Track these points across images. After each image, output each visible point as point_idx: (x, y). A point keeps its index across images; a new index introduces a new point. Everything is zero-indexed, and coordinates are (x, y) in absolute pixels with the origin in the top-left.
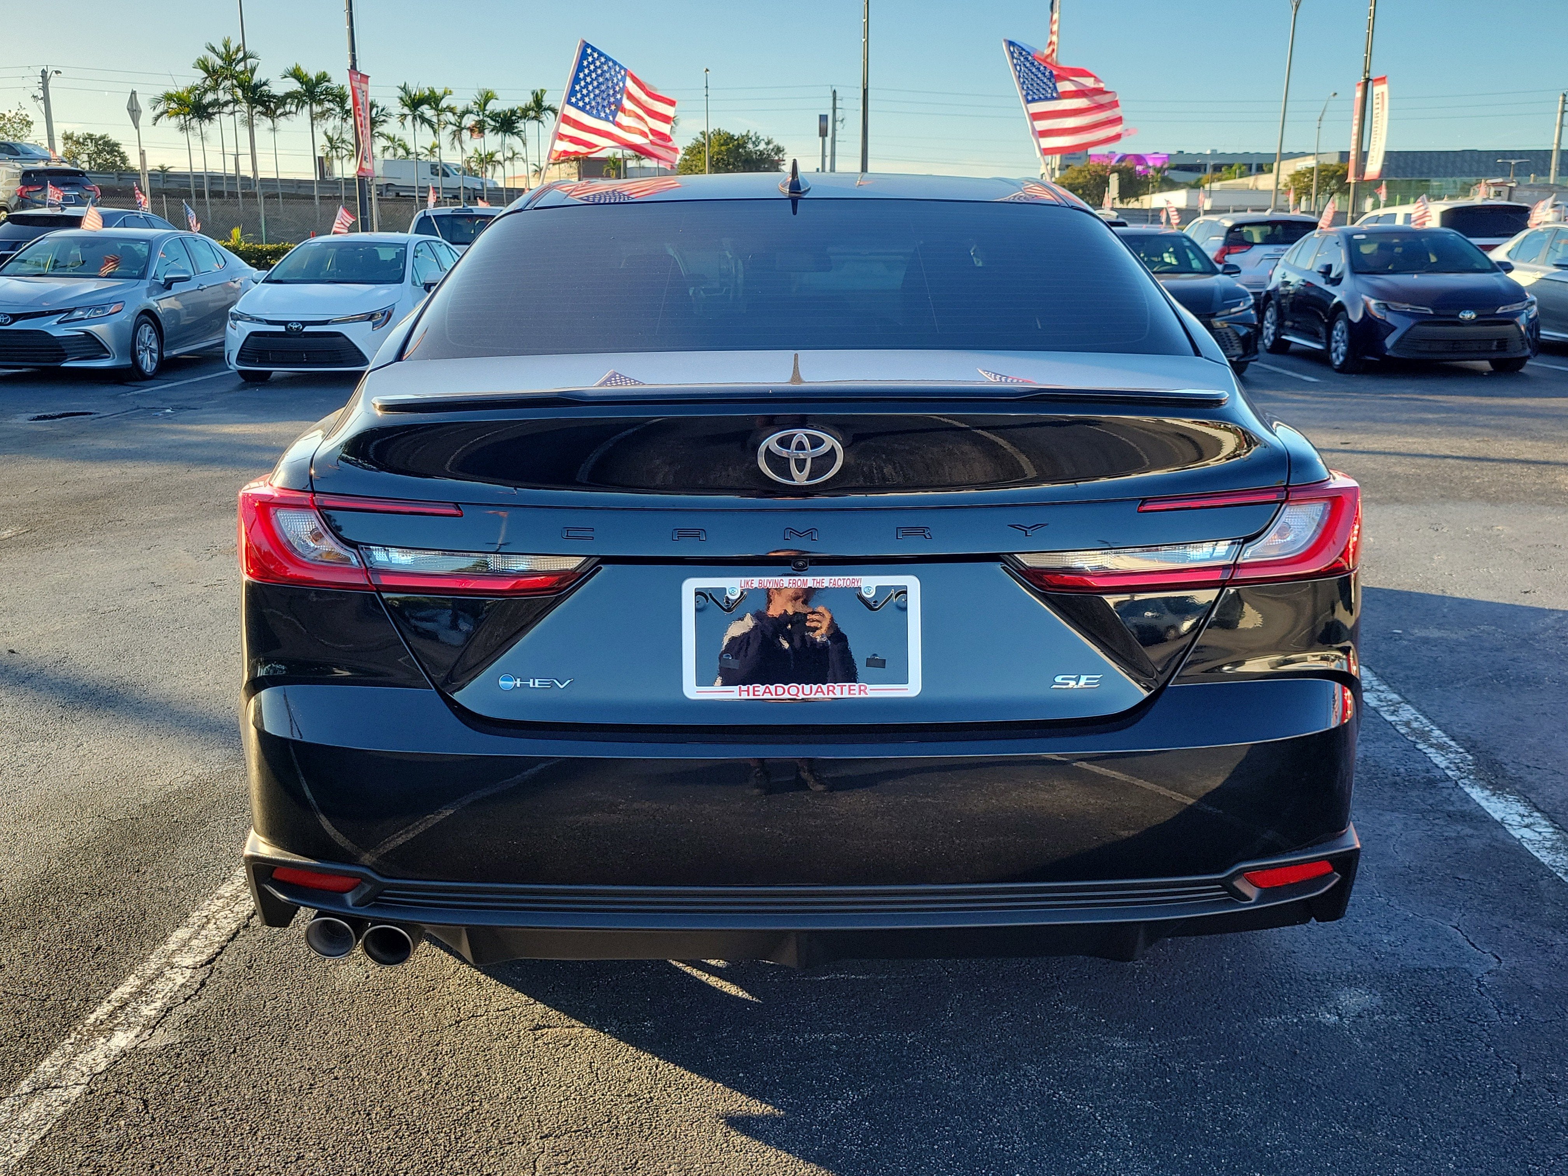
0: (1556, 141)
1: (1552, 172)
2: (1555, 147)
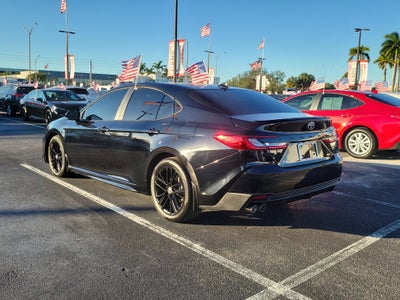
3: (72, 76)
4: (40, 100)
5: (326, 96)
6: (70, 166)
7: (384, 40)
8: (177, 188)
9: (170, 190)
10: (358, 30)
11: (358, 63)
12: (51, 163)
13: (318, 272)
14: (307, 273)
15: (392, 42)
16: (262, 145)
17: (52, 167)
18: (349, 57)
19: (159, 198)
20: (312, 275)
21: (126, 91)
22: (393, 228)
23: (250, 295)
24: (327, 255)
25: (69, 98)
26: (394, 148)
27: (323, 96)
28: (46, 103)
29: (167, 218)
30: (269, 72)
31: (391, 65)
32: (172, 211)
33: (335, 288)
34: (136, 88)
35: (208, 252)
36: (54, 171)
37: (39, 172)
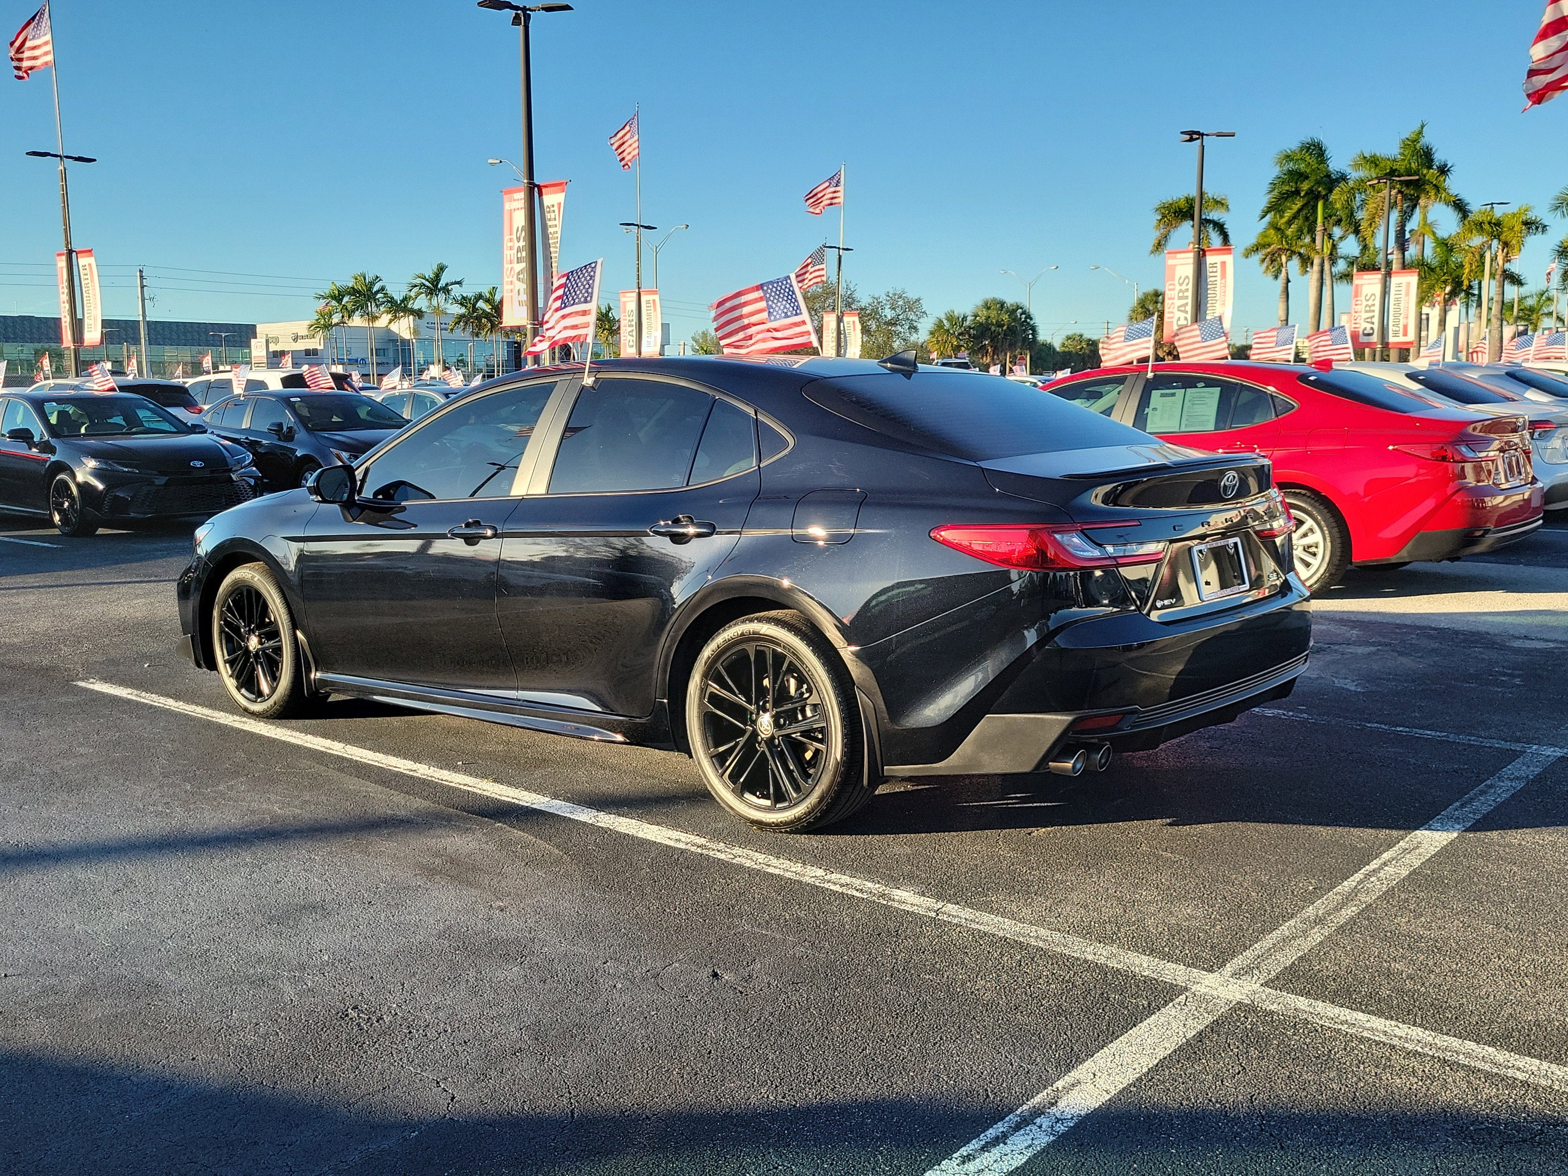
0: (141, 313)
1: (143, 341)
2: (141, 318)
3: (93, 335)
4: (22, 435)
5: (1161, 382)
6: (316, 675)
7: (1274, 171)
8: (792, 717)
9: (765, 723)
10: (1193, 136)
11: (1201, 256)
12: (224, 670)
13: (1317, 936)
14: (1286, 941)
15: (1300, 176)
16: (1097, 553)
17: (231, 684)
18: (1154, 235)
19: (720, 759)
20: (1306, 945)
21: (547, 391)
22: (1484, 804)
23: (1150, 1011)
24: (1318, 892)
25: (133, 425)
26: (1403, 554)
27: (1150, 387)
28: (47, 448)
29: (759, 824)
30: (864, 299)
31: (1306, 261)
32: (780, 797)
33: (1389, 974)
34: (588, 381)
35: (950, 908)
36: (241, 697)
37: (171, 704)
